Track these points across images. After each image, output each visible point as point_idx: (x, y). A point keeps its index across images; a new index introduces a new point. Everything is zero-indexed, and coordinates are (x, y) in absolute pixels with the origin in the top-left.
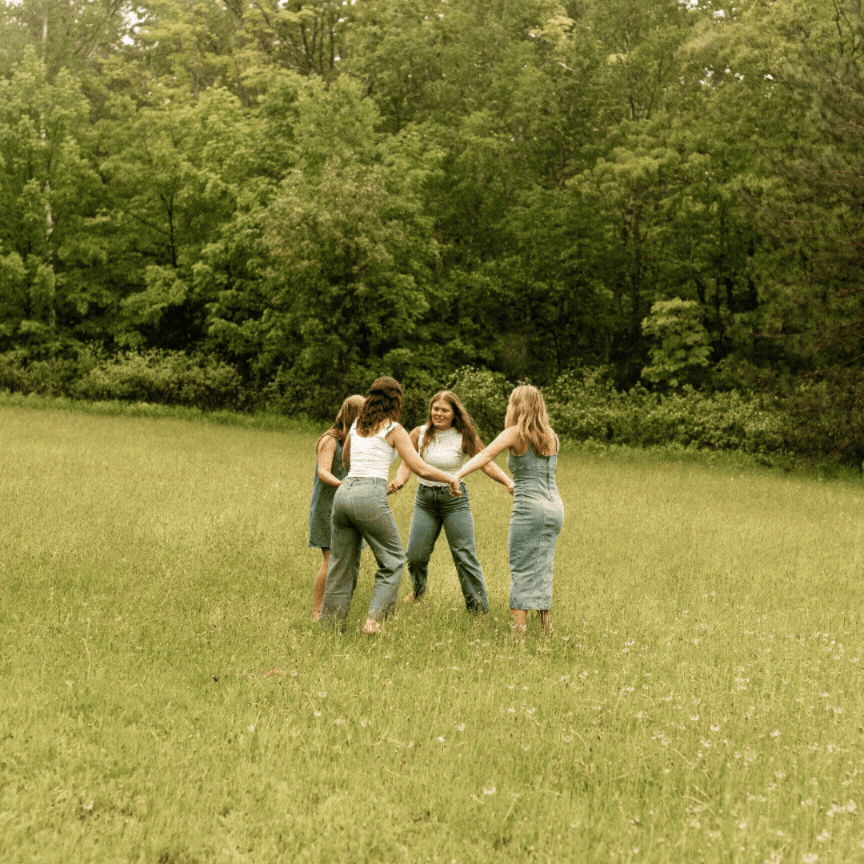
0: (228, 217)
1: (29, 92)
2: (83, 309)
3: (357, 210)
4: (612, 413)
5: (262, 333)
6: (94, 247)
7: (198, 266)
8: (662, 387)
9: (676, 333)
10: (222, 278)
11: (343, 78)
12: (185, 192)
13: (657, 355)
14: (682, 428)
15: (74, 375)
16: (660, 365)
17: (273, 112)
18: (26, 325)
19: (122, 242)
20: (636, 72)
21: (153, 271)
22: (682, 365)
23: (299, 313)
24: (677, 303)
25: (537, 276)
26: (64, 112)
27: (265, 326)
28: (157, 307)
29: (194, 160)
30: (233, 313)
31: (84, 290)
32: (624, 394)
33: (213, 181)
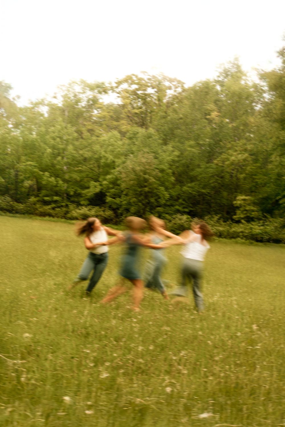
0: (114, 168)
1: (59, 131)
2: (72, 193)
3: (147, 167)
4: (221, 229)
5: (121, 202)
6: (76, 176)
7: (105, 182)
8: (238, 222)
9: (245, 206)
10: (111, 186)
11: (151, 129)
12: (103, 161)
13: (238, 212)
14: (241, 234)
15: (67, 212)
16: (239, 215)
17: (130, 138)
18: (56, 198)
19: (84, 175)
20: (236, 129)
21: (92, 183)
22: (245, 216)
23: (131, 197)
24: (244, 197)
25: (203, 188)
26: (69, 137)
27: (122, 200)
28: (92, 193)
29: (105, 152)
30: (114, 196)
31: (73, 188)
32: (225, 223)
33: (110, 157)
